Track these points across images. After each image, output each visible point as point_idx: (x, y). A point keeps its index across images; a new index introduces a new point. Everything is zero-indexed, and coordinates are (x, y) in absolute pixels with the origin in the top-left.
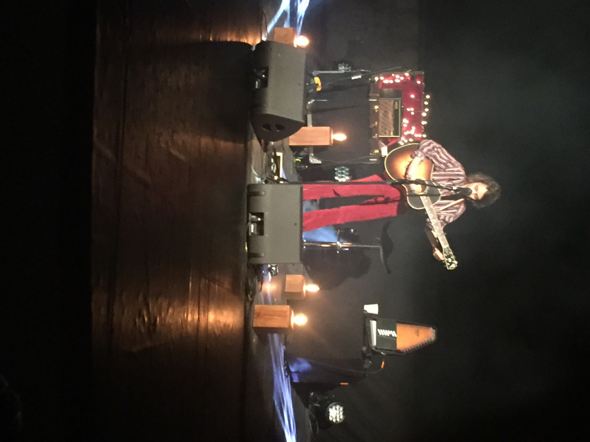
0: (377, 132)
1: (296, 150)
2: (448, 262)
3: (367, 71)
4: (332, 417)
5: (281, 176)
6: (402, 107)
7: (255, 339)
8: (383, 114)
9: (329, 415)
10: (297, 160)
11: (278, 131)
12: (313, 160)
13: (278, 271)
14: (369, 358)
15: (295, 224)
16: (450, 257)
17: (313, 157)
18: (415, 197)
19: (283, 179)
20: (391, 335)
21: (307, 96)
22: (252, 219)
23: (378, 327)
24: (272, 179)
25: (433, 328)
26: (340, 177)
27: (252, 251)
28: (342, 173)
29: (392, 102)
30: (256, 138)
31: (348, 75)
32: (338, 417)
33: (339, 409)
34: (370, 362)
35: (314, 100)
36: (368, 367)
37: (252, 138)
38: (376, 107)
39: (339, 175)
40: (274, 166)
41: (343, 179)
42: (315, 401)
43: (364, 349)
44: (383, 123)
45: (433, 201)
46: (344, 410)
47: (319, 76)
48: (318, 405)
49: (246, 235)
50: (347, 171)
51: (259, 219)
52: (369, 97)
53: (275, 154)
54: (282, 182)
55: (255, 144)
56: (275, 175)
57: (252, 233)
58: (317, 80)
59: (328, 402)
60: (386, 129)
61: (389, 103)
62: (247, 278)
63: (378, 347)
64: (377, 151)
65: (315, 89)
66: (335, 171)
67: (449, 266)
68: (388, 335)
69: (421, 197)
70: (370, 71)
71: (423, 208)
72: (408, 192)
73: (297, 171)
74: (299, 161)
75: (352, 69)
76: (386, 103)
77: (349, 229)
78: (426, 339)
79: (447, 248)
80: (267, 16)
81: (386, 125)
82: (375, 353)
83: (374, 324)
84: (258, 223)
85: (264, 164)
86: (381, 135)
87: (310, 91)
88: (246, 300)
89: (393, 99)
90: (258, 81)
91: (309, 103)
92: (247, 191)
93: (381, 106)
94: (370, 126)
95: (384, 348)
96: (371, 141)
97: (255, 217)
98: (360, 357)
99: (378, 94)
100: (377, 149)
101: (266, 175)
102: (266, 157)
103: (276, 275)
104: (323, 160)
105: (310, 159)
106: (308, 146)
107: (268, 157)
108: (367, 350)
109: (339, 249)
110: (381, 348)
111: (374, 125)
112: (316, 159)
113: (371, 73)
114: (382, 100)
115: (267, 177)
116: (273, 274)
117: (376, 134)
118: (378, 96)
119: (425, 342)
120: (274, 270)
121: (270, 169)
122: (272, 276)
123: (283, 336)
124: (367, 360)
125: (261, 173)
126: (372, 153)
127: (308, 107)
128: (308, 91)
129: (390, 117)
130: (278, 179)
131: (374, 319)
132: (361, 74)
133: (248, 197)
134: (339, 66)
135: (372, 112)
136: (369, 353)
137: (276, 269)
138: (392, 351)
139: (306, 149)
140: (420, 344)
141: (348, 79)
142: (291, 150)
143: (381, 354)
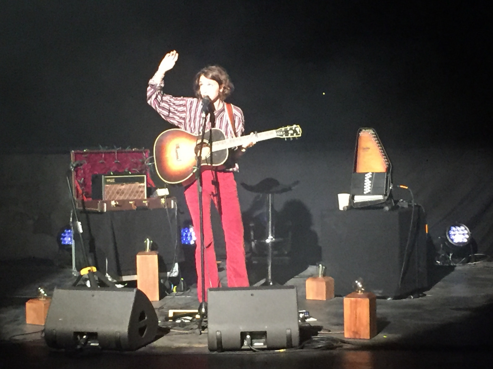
0: (141, 201)
1: (164, 291)
2: (292, 135)
3: (72, 214)
4: (463, 239)
5: (197, 311)
6: (112, 174)
7: (384, 336)
8: (121, 195)
9: (463, 243)
10: (174, 290)
11: (146, 318)
12: (175, 271)
13: (304, 311)
14: (396, 202)
15: (252, 295)
16: (288, 131)
17: (172, 272)
18: (212, 157)
19: (200, 309)
20: (370, 179)
21: (103, 285)
22: (248, 345)
23: (362, 193)
24: (200, 321)
25: (361, 131)
26: (191, 239)
27: (284, 343)
28: (186, 236)
29: (107, 185)
31: (76, 236)
32: (462, 232)
33: (453, 231)
34: (401, 200)
35: (107, 274)
36: (407, 203)
37: (154, 348)
38: (113, 203)
39: (189, 240)
40: (185, 319)
41: (192, 235)
42: (446, 258)
43: (387, 208)
44: (130, 195)
46: (455, 226)
47: (79, 269)
48: (451, 255)
49: (267, 352)
50: (184, 231)
51: (248, 337)
52: (102, 213)
53: (171, 318)
54: (203, 310)
55: (162, 342)
56: (194, 318)
57: (264, 345)
58: (84, 272)
59: (446, 243)
60: (137, 192)
61: (108, 189)
62: (315, 348)
63: (385, 193)
64: (163, 201)
65: (94, 273)
66: (185, 244)
67: (297, 134)
68: (370, 182)
69: (213, 151)
70: (72, 211)
71: (227, 150)
72: (207, 164)
73: (187, 290)
74: (176, 288)
75: (69, 228)
76: (108, 193)
78: (373, 139)
79: (277, 132)
80: (14, 334)
81: (132, 192)
82: (391, 197)
83: (358, 199)
84: (252, 339)
85: (183, 331)
86: (144, 197)
87: (97, 279)
88: (340, 348)
89: (103, 185)
90: (90, 343)
91: (110, 279)
92: (216, 352)
93: (112, 198)
94: (135, 209)
95: (385, 187)
96: (151, 208)
97: (246, 342)
98: (396, 213)
99: (98, 202)
100: (160, 200)
101: (196, 329)
102: (175, 329)
103: (308, 312)
104: (174, 261)
105: (174, 276)
106: (160, 279)
107: (175, 326)
108: (388, 205)
109: (274, 239)
110: (385, 189)
111: (133, 205)
112: (173, 270)
113: (75, 210)
114: (105, 197)
115: (198, 328)
116: (308, 316)
117: (144, 202)
118: (100, 202)
119: (376, 140)
120: (304, 315)
121: (189, 323)
122: (310, 318)
123: (378, 301)
124: (398, 204)
125: (194, 335)
126: (165, 206)
127: (115, 281)
128: (97, 281)
129: (124, 187)
130: (199, 315)
131: (352, 198)
132: (76, 221)
133: (223, 350)
134: (64, 243)
135: (118, 208)
136: (391, 203)
137: (302, 313)
138: (387, 177)
139: (162, 281)
140: (379, 146)
141: (82, 236)
142: (164, 298)
143: (391, 189)
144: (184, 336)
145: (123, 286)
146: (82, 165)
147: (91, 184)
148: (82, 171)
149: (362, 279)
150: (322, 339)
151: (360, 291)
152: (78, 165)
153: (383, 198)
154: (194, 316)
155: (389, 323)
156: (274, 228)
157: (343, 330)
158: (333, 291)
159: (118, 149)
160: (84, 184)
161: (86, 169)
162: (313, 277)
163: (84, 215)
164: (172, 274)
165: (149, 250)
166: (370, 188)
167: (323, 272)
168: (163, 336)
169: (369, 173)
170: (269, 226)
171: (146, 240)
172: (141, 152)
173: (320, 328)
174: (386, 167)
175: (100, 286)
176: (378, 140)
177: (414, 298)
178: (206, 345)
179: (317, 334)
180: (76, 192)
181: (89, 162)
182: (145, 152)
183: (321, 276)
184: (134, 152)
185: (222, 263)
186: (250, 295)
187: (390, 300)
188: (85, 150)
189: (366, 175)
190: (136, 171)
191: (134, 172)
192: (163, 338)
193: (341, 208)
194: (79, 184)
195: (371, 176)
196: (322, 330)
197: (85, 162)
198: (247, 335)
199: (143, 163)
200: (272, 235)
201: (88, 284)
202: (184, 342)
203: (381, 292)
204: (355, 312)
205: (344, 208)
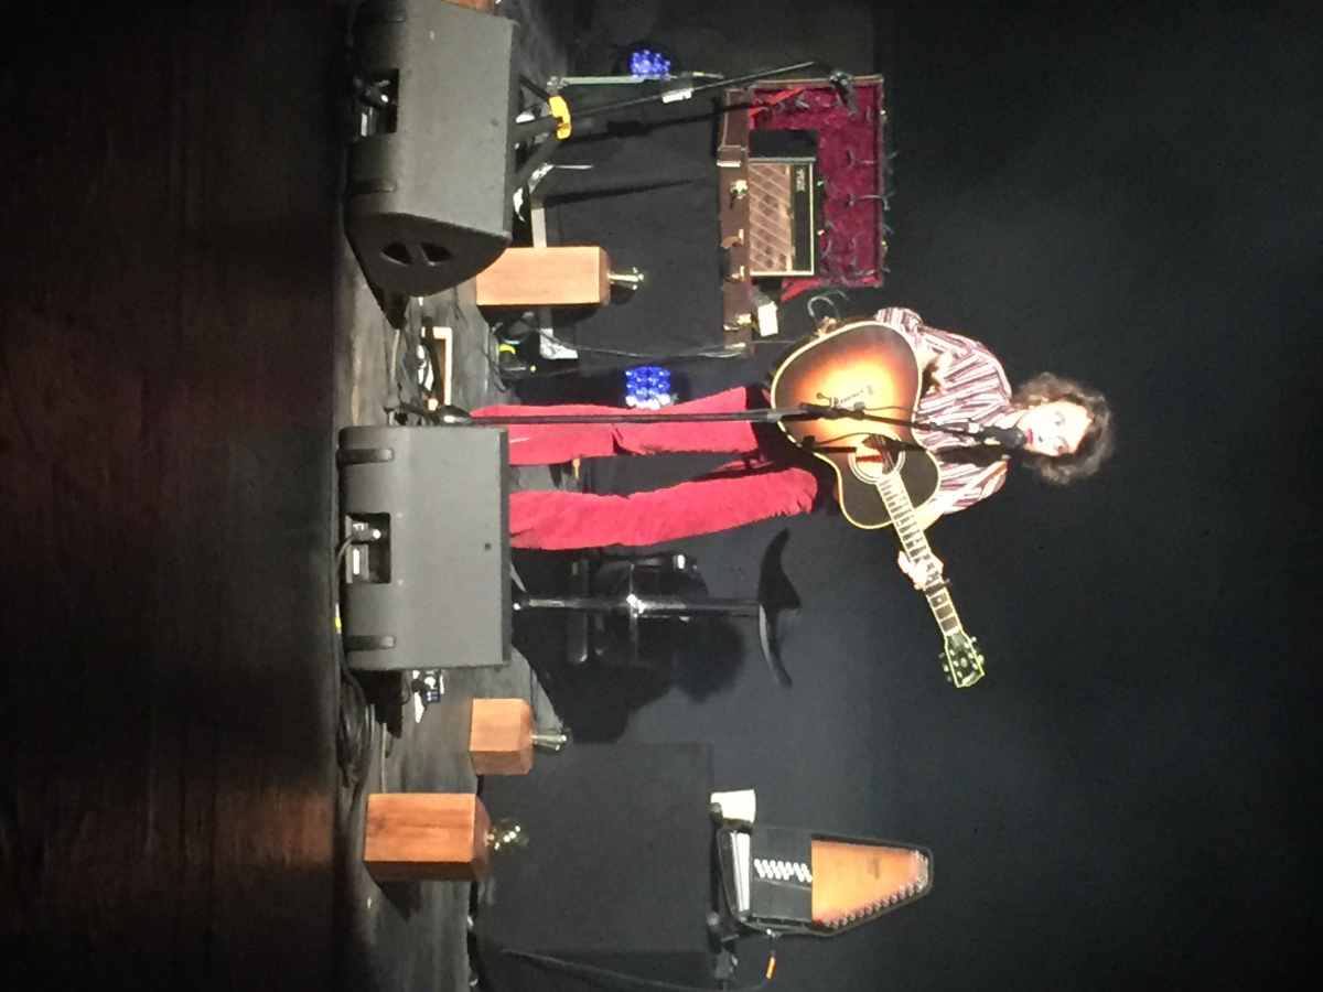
0: (745, 261)
1: (502, 318)
3: (712, 75)
5: (448, 402)
6: (820, 184)
7: (371, 899)
10: (504, 348)
11: (432, 264)
12: (553, 349)
13: (442, 691)
14: (731, 947)
15: (488, 546)
17: (552, 341)
19: (452, 410)
20: (794, 878)
21: (522, 157)
22: (354, 533)
23: (756, 853)
24: (421, 410)
25: (925, 854)
26: (640, 398)
27: (358, 631)
28: (649, 386)
29: (788, 171)
30: (366, 286)
31: (653, 88)
34: (735, 962)
35: (550, 167)
36: (726, 976)
37: (353, 285)
38: (740, 185)
39: (639, 392)
40: (426, 369)
41: (651, 400)
43: (714, 921)
44: (761, 232)
47: (568, 94)
49: (335, 581)
50: (661, 379)
51: (377, 534)
52: (715, 155)
53: (429, 332)
54: (449, 419)
55: (366, 307)
56: (429, 395)
57: (355, 577)
58: (558, 107)
60: (769, 252)
61: (777, 172)
62: (342, 715)
63: (754, 915)
64: (745, 319)
65: (554, 132)
66: (627, 379)
68: (786, 878)
70: (720, 76)
73: (504, 382)
74: (510, 352)
75: (676, 69)
76: (768, 172)
77: (668, 557)
78: (902, 888)
81: (769, 238)
82: (745, 932)
83: (741, 844)
84: (372, 543)
85: (393, 364)
86: (755, 270)
87: (539, 139)
88: (341, 781)
89: (790, 159)
90: (367, 114)
91: (536, 175)
92: (338, 446)
93: (752, 182)
94: (722, 245)
95: (774, 917)
96: (725, 287)
97: (363, 528)
98: (701, 946)
99: (743, 146)
100: (747, 313)
101: (399, 397)
102: (400, 343)
103: (439, 701)
104: (580, 347)
105: (542, 346)
106: (535, 308)
107: (407, 342)
108: (721, 924)
109: (636, 616)
110: (764, 917)
111: (734, 239)
112: (560, 344)
113: (721, 83)
114: (758, 165)
115: (403, 405)
116: (429, 699)
117: (742, 268)
118: (743, 152)
119: (898, 895)
120: (432, 688)
121: (415, 380)
122: (424, 705)
123: (467, 886)
124: (725, 953)
125: (385, 392)
126: (730, 325)
127: (532, 188)
128: (534, 139)
129: (784, 214)
130: (437, 409)
131: (743, 827)
132: (694, 86)
133: (341, 466)
134: (634, 59)
135: (725, 199)
136: (728, 932)
137: (437, 684)
138: (798, 924)
139: (529, 314)
140: (882, 903)
141: (653, 102)
142: (483, 319)
143: (766, 933)
144: (383, 366)
145: (517, 210)
146: (845, 101)
147: (793, 128)
148: (827, 105)
149: (526, 842)
150: (366, 732)
151: (492, 837)
152: (842, 91)
153: (741, 909)
154: (434, 394)
155: (406, 916)
156: (665, 617)
157: (390, 791)
158: (492, 772)
159: (886, 202)
160: (791, 110)
161: (832, 116)
162: (533, 720)
163: (709, 109)
164: (547, 341)
165: (612, 280)
166: (770, 876)
167: (544, 744)
168: (383, 309)
169: (811, 873)
170: (672, 603)
171: (640, 272)
172: (875, 265)
173: (395, 729)
174: (825, 921)
175: (518, 150)
176: (899, 901)
177: (471, 988)
178: (356, 422)
179: (380, 720)
180: (771, 88)
181: (852, 122)
182: (875, 275)
183: (534, 740)
184: (877, 244)
185: (575, 482)
186: (488, 542)
187: (468, 923)
188: (883, 112)
189: (804, 866)
190: (824, 250)
191: (822, 244)
192: (379, 308)
193: (716, 797)
194: (795, 97)
195: (801, 879)
196: (390, 735)
197: (853, 112)
198: (380, 530)
199: (848, 270)
200: (646, 612)
201: (525, 117)
202: (363, 364)
203: (490, 900)
204: (438, 822)
205: (718, 805)
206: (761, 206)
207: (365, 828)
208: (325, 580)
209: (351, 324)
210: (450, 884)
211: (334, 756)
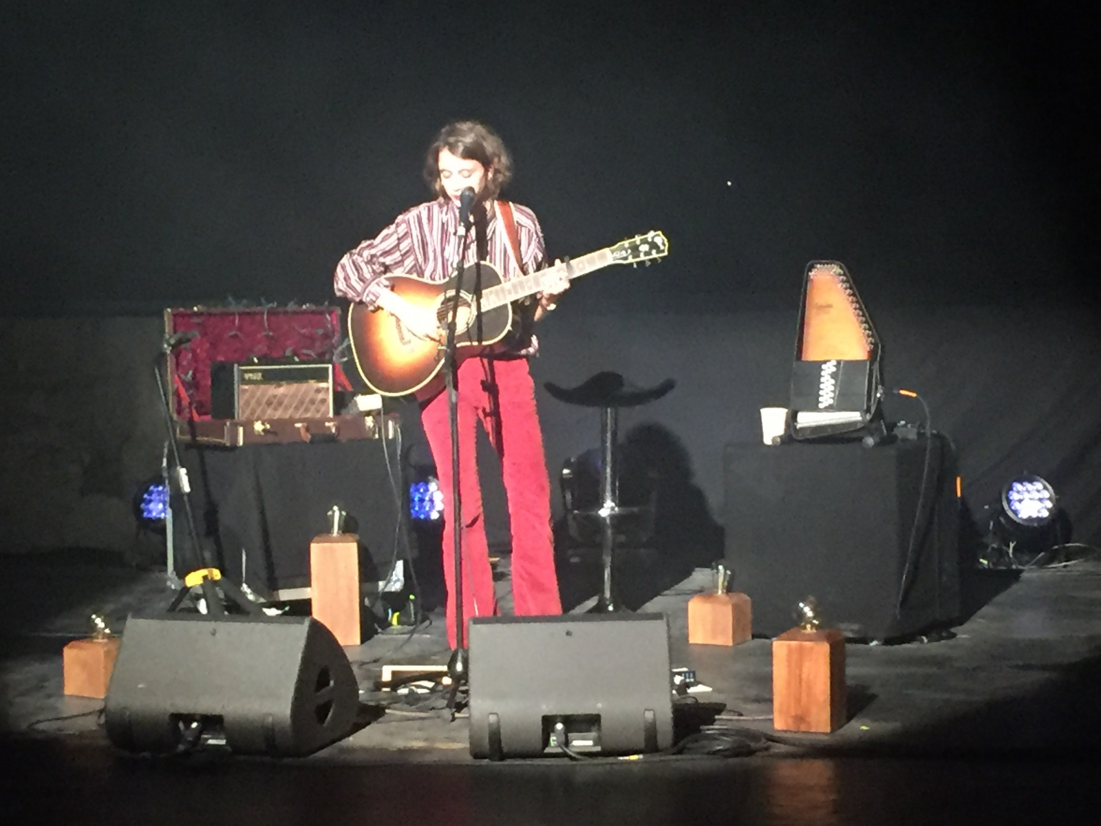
0: (320, 423)
1: (371, 625)
2: (647, 254)
3: (166, 450)
4: (1039, 512)
5: (445, 668)
6: (256, 360)
7: (861, 727)
9: (1039, 519)
10: (395, 621)
11: (332, 683)
12: (396, 580)
13: (685, 669)
14: (891, 426)
15: (568, 633)
16: (638, 246)
17: (389, 582)
18: (482, 324)
19: (451, 665)
20: (834, 376)
21: (234, 609)
22: (559, 746)
23: (814, 407)
24: (453, 690)
25: (811, 268)
26: (432, 507)
27: (640, 741)
28: (422, 500)
29: (246, 387)
30: (351, 738)
31: (177, 500)
32: (1037, 495)
33: (1018, 492)
34: (903, 422)
35: (245, 586)
36: (915, 430)
37: (351, 750)
38: (258, 427)
39: (427, 509)
40: (417, 687)
41: (434, 499)
42: (1001, 553)
43: (870, 441)
44: (297, 408)
45: (494, 280)
46: (1021, 481)
47: (182, 573)
48: (1012, 545)
49: (600, 760)
50: (417, 489)
51: (559, 726)
52: (234, 447)
53: (386, 685)
54: (459, 667)
55: (368, 738)
56: (438, 683)
57: (595, 744)
58: (194, 579)
59: (1002, 520)
60: (312, 402)
61: (247, 395)
62: (710, 753)
63: (865, 407)
64: (369, 421)
65: (215, 583)
66: (417, 518)
67: (659, 251)
68: (833, 381)
69: (483, 310)
70: (166, 444)
71: (510, 307)
72: (471, 341)
73: (423, 622)
74: (398, 617)
75: (159, 481)
76: (247, 403)
78: (839, 286)
79: (613, 252)
81: (302, 402)
82: (879, 415)
83: (806, 419)
84: (567, 730)
85: (414, 714)
86: (328, 413)
87: (221, 595)
88: (766, 753)
89: (236, 386)
90: (207, 739)
91: (251, 597)
92: (487, 760)
93: (256, 416)
94: (308, 441)
95: (866, 393)
96: (343, 438)
97: (554, 738)
98: (891, 451)
99: (225, 424)
100: (364, 421)
101: (442, 709)
102: (395, 709)
103: (694, 673)
104: (394, 557)
105: (393, 590)
106: (362, 596)
107: (395, 703)
108: (872, 435)
109: (616, 509)
110: (865, 398)
111: (303, 432)
112: (392, 575)
113: (173, 441)
114: (241, 413)
115: (448, 706)
116: (692, 680)
117: (327, 424)
118: (231, 424)
119: (846, 289)
120: (683, 678)
121: (427, 696)
122: (696, 685)
123: (850, 647)
124: (896, 431)
125: (438, 720)
126: (374, 433)
127: (262, 600)
128: (221, 599)
129: (283, 390)
130: (451, 677)
131: (792, 418)
132: (176, 466)
133: (503, 757)
134: (150, 516)
135: (270, 439)
136: (879, 430)
137: (680, 674)
138: (871, 371)
139: (367, 602)
140: (852, 302)
141: (190, 501)
142: (373, 639)
143: (880, 398)
144: (417, 724)
145: (280, 612)
146: (189, 340)
147: (209, 383)
148: (190, 356)
149: (812, 598)
150: (724, 733)
151: (809, 626)
152: (180, 342)
153: (860, 418)
154: (438, 680)
155: (873, 697)
156: (617, 484)
157: (771, 712)
158: (750, 626)
159: (271, 305)
160: (194, 385)
161: (198, 351)
162: (705, 592)
163: (194, 452)
164: (389, 585)
165: (338, 533)
166: (832, 395)
167: (726, 583)
168: (369, 724)
169: (829, 361)
170: (606, 478)
171: (331, 509)
172: (322, 313)
173: (719, 708)
174: (868, 349)
175: (229, 612)
176: (851, 288)
177: (929, 642)
178: (467, 745)
179: (712, 722)
180: (176, 401)
181: (204, 334)
182: (330, 313)
183: (723, 592)
184: (305, 312)
185: (503, 560)
186: (565, 634)
187: (877, 645)
188: (195, 309)
189: (824, 367)
190: (309, 355)
191: (305, 358)
192: (368, 727)
193: (768, 440)
194: (183, 383)
195: (834, 369)
196: (723, 713)
197: (196, 334)
198: (556, 723)
199: (327, 336)
200: (613, 501)
201: (202, 607)
202: (417, 739)
203: (855, 627)
204: (798, 672)
205: (774, 440)
206: (275, 409)
207: (803, 732)
208: (600, 769)
209: (383, 751)
210: (849, 660)
211: (746, 760)
